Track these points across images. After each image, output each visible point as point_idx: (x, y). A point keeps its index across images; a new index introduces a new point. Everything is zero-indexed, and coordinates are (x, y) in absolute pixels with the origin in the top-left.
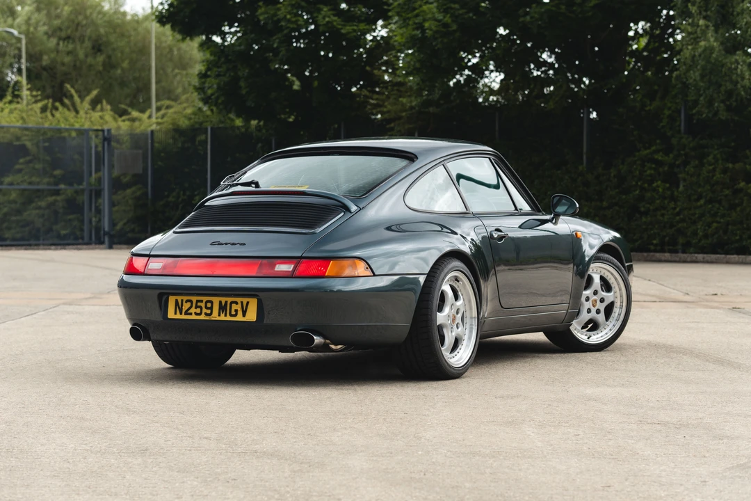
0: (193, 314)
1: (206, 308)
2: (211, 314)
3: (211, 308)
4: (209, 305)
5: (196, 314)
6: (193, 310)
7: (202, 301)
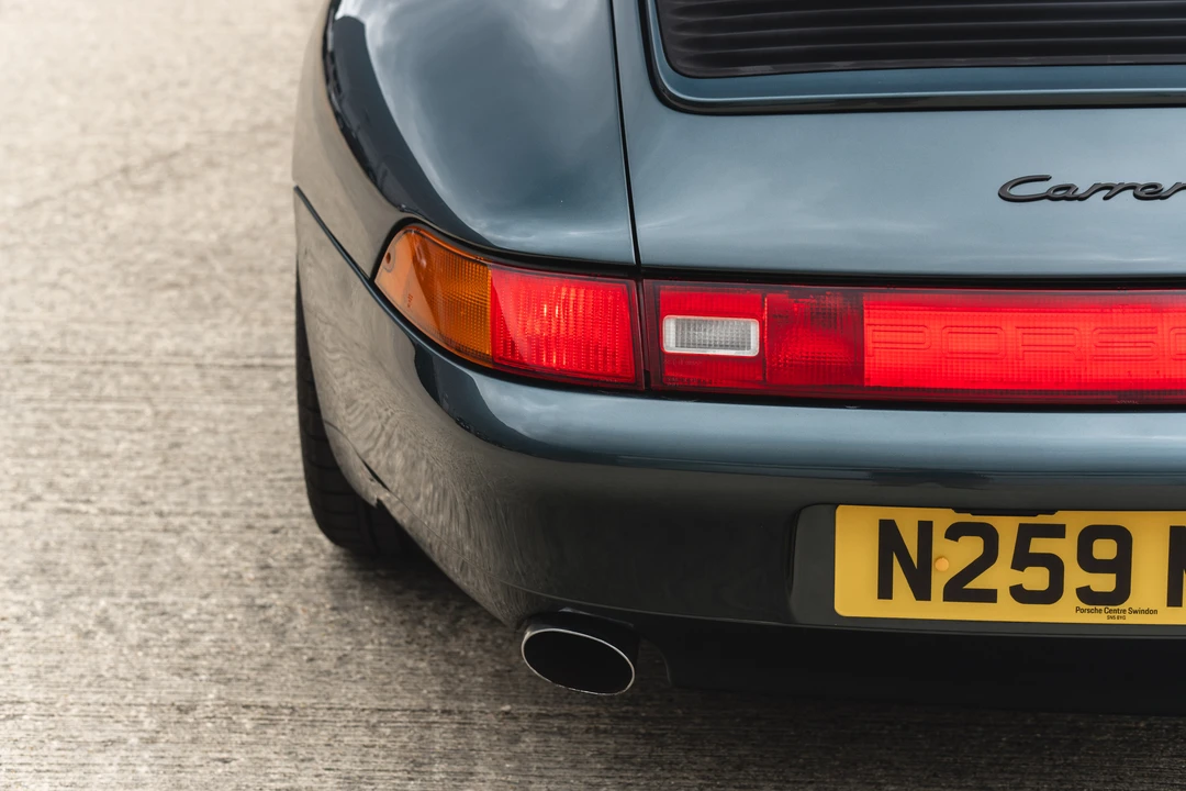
0: (1004, 596)
1: (1088, 563)
2: (1121, 593)
3: (1121, 567)
4: (1105, 549)
5: (1019, 594)
6: (1000, 576)
7: (1058, 532)
